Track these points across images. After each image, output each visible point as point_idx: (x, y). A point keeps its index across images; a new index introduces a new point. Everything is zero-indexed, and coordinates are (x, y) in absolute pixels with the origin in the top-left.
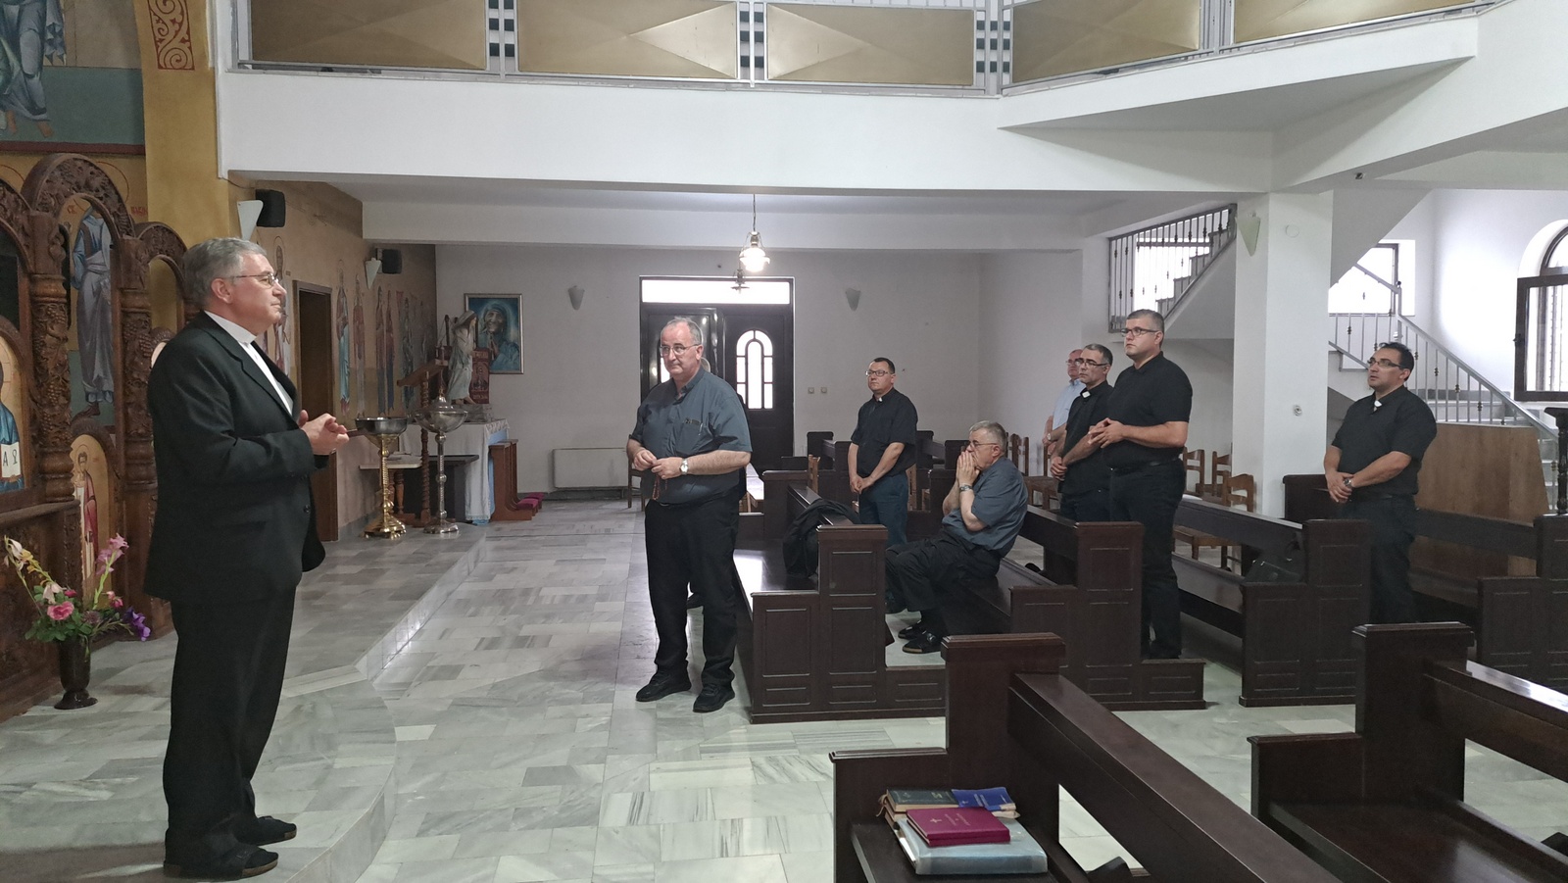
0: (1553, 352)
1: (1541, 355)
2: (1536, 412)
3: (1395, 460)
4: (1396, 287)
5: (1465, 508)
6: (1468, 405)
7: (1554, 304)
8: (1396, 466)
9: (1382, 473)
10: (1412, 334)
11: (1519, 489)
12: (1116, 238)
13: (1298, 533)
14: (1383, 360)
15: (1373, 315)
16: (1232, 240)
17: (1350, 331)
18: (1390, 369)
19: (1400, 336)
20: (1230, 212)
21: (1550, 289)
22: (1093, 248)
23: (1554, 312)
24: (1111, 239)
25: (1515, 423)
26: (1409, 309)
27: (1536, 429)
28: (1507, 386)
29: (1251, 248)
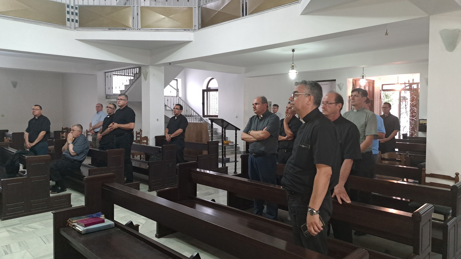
0: (209, 106)
1: (207, 107)
2: (207, 120)
3: (180, 131)
4: (177, 90)
5: (194, 141)
6: (194, 118)
7: (209, 96)
8: (180, 132)
9: (178, 133)
10: (181, 101)
11: (204, 136)
12: (107, 72)
13: (160, 149)
14: (176, 108)
15: (173, 96)
16: (140, 76)
17: (168, 100)
18: (178, 110)
19: (179, 102)
20: (139, 69)
21: (208, 92)
22: (100, 75)
23: (209, 97)
24: (105, 73)
25: (203, 122)
26: (180, 95)
27: (207, 123)
28: (201, 114)
29: (146, 79)
